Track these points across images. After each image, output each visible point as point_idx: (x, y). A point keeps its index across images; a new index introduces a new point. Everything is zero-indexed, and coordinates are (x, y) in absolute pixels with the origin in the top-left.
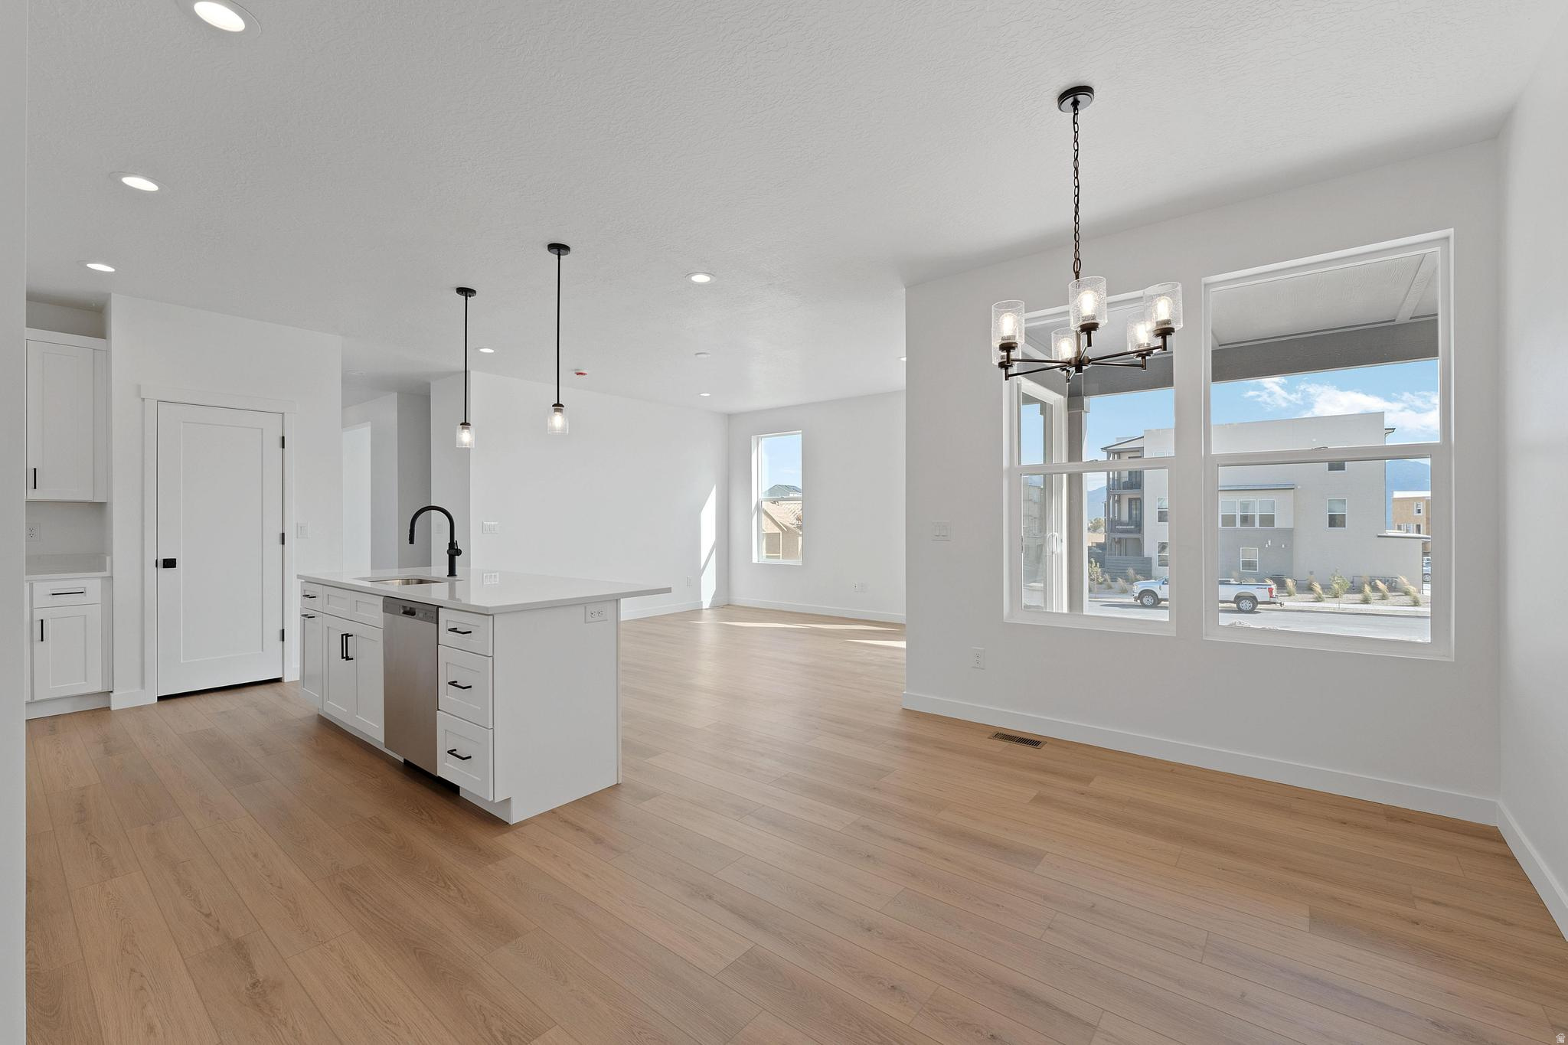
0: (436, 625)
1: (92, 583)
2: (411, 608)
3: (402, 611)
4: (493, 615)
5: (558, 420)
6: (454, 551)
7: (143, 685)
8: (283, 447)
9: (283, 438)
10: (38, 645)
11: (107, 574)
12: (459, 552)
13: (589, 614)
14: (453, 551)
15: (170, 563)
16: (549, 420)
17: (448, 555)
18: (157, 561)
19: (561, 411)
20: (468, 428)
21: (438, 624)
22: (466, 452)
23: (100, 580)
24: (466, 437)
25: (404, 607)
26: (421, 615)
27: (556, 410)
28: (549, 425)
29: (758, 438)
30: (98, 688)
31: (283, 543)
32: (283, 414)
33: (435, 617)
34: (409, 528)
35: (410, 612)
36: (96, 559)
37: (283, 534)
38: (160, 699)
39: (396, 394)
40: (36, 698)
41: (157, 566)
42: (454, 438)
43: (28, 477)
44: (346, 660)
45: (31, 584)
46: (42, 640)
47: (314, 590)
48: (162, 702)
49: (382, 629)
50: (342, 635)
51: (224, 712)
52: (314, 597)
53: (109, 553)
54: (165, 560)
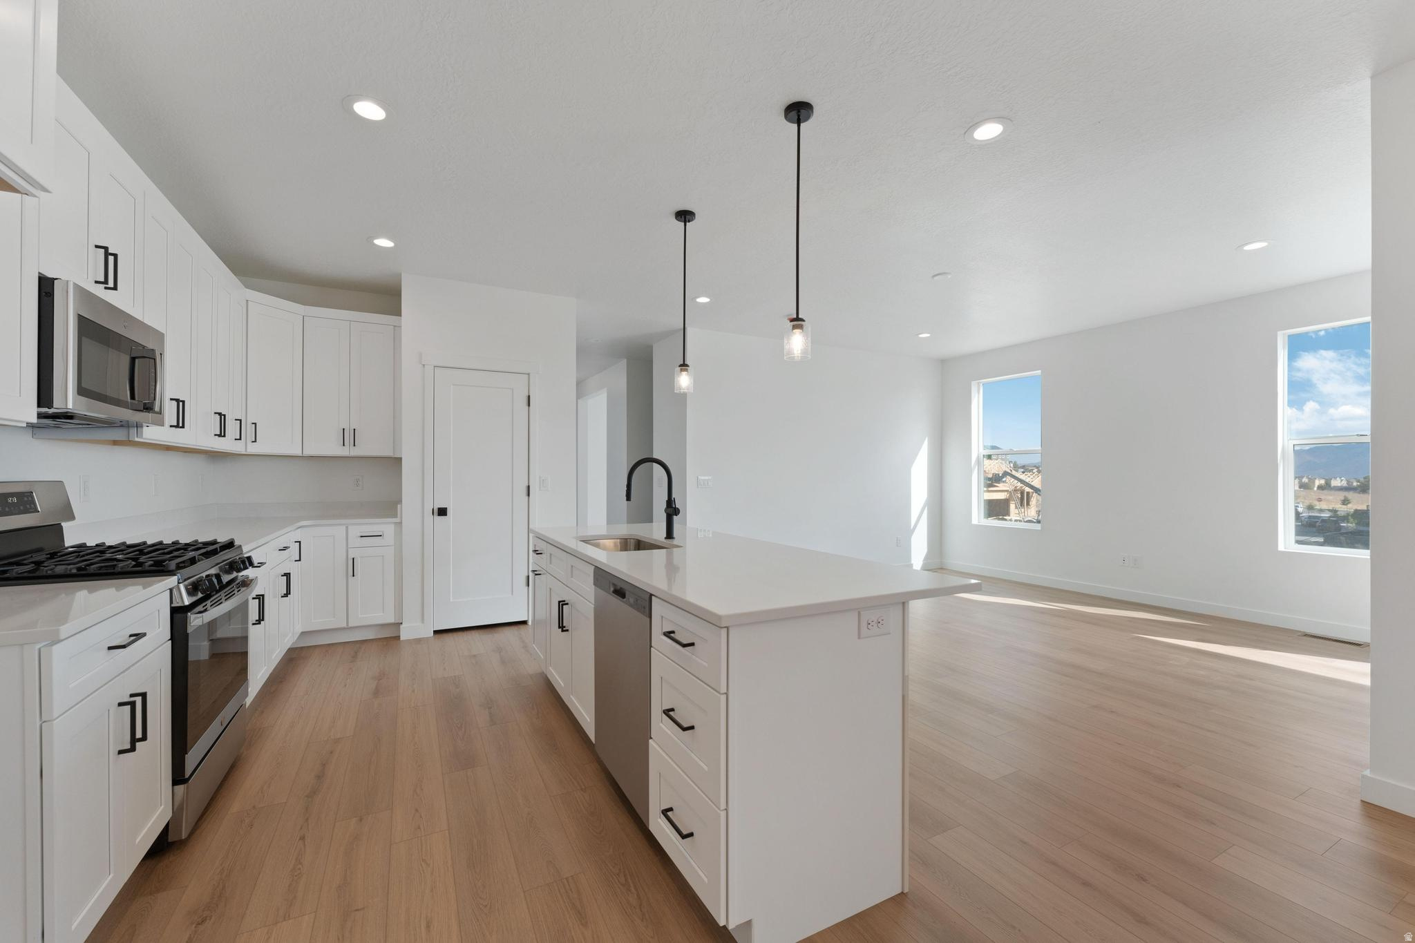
0: (648, 619)
1: (386, 527)
2: (621, 588)
3: (612, 589)
4: (727, 628)
5: (797, 342)
6: (672, 510)
7: (423, 620)
8: (529, 405)
9: (529, 396)
10: (351, 578)
11: (397, 520)
12: (677, 512)
13: (864, 624)
14: (670, 510)
15: (442, 512)
16: (786, 341)
17: (665, 514)
18: (433, 509)
19: (801, 327)
20: (686, 370)
21: (650, 617)
22: (683, 397)
23: (393, 526)
24: (684, 381)
25: (614, 585)
26: (632, 600)
27: (794, 327)
28: (786, 347)
29: (978, 383)
30: (391, 620)
31: (529, 495)
32: (529, 374)
33: (647, 609)
34: (626, 483)
35: (620, 593)
36: (390, 507)
37: (529, 487)
38: (436, 632)
39: (625, 361)
40: (350, 625)
41: (433, 514)
42: (671, 382)
43: (349, 436)
44: (563, 631)
45: (347, 527)
46: (353, 576)
47: (541, 546)
48: (437, 636)
49: (593, 606)
50: (559, 602)
51: (475, 656)
52: (541, 554)
53: (400, 501)
54: (439, 509)
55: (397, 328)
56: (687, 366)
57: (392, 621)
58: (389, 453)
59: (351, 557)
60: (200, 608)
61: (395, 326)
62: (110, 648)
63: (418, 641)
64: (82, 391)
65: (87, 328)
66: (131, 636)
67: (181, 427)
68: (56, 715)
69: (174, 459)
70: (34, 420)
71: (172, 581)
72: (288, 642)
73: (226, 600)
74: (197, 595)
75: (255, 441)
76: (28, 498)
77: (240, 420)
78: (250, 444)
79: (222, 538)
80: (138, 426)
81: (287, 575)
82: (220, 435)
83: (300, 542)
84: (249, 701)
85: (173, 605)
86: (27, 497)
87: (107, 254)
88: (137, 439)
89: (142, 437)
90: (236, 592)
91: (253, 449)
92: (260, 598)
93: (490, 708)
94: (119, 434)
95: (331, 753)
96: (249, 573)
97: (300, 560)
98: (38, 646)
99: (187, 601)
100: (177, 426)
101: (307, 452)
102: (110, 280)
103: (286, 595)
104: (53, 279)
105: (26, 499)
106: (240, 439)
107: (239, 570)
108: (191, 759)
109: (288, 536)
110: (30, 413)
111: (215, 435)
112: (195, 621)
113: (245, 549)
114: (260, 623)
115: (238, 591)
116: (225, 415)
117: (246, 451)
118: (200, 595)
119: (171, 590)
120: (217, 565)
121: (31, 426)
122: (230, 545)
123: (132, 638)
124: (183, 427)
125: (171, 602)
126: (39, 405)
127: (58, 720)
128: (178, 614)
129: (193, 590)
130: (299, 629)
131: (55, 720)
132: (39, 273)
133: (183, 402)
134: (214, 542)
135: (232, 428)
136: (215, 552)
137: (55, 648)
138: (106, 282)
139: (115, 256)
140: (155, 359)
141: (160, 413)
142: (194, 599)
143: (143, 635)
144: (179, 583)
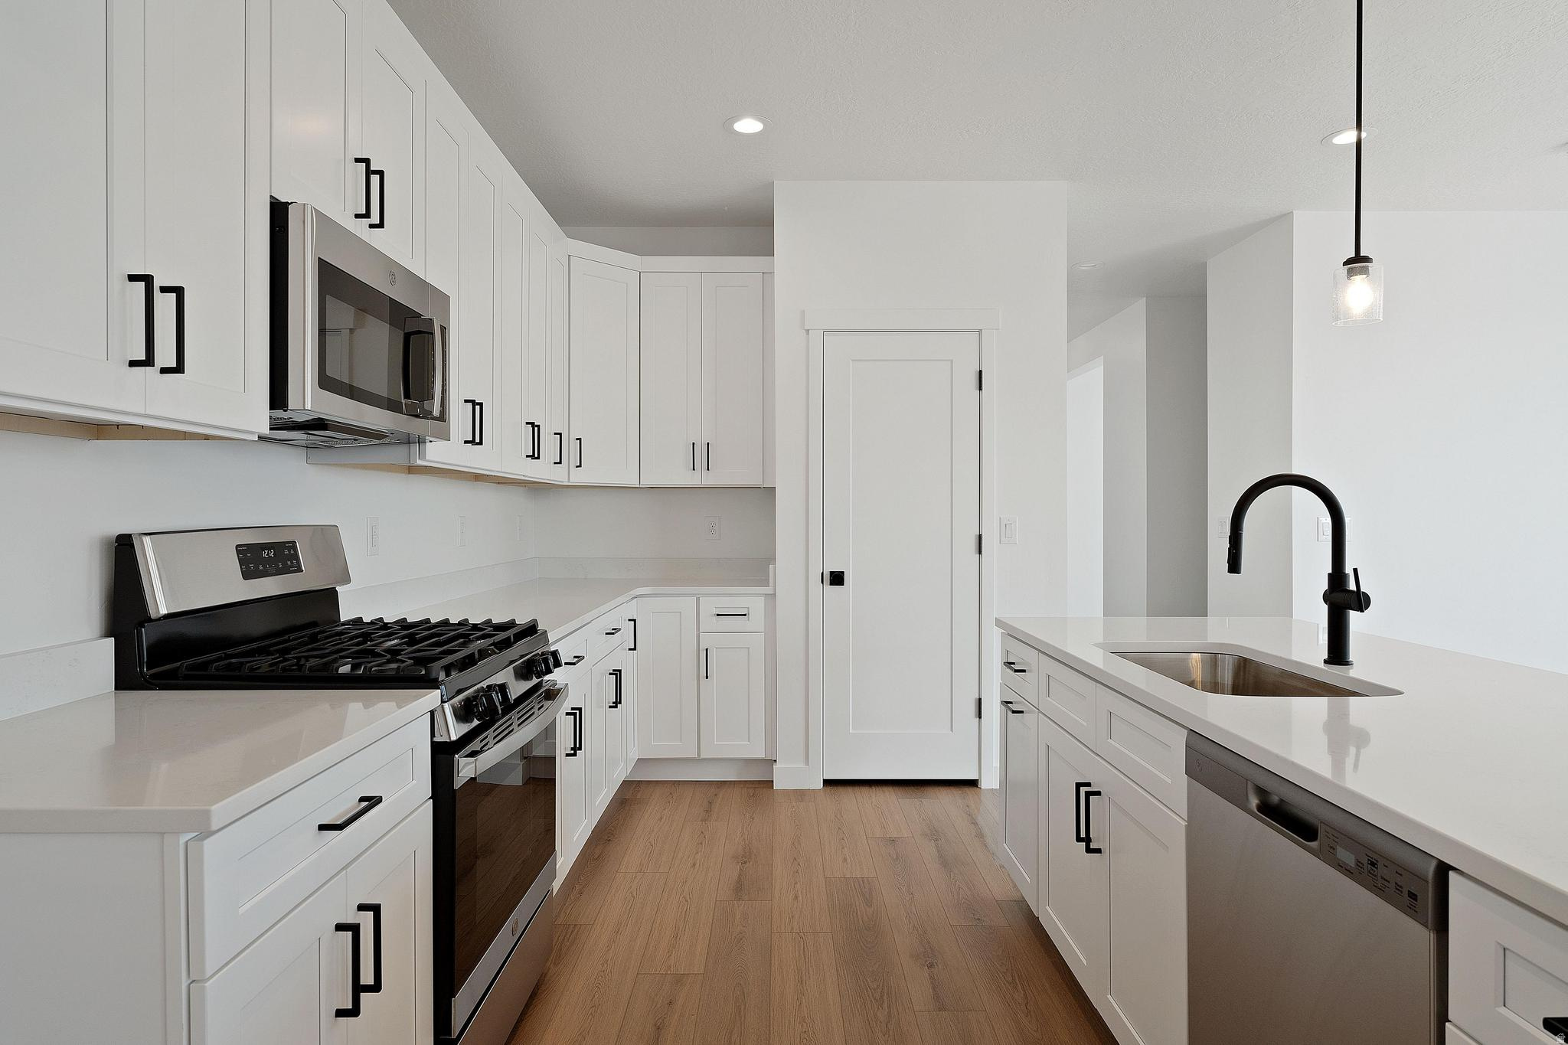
1: (751, 600)
3: (1255, 801)
6: (1342, 596)
7: (808, 761)
8: (981, 388)
9: (980, 372)
10: (704, 681)
11: (768, 590)
15: (837, 579)
18: (822, 573)
23: (763, 599)
25: (1262, 790)
26: (1346, 856)
30: (760, 754)
31: (980, 552)
32: (980, 332)
36: (759, 568)
37: (980, 537)
38: (828, 783)
39: (1146, 298)
40: (702, 757)
41: (822, 582)
43: (701, 455)
44: (1089, 850)
45: (698, 600)
46: (707, 678)
47: (1023, 655)
48: (828, 789)
49: (1184, 823)
50: (1079, 785)
51: (893, 841)
52: (1024, 671)
53: (772, 559)
54: (832, 573)
55: (768, 275)
56: (1367, 259)
57: (762, 756)
58: (755, 481)
59: (703, 647)
60: (475, 745)
61: (763, 273)
62: (322, 827)
63: (801, 794)
64: (326, 382)
65: (331, 279)
66: (362, 799)
67: (478, 444)
68: (209, 973)
69: (486, 495)
70: (265, 430)
71: (431, 698)
72: (621, 773)
73: (519, 725)
74: (472, 721)
75: (580, 466)
76: (289, 551)
77: (560, 434)
78: (573, 469)
79: (522, 620)
80: (421, 441)
81: (617, 673)
82: (532, 457)
83: (635, 620)
84: (556, 885)
85: (435, 739)
86: (289, 549)
87: (369, 172)
88: (419, 462)
89: (424, 458)
90: (535, 710)
91: (578, 477)
92: (576, 713)
93: (931, 966)
94: (396, 455)
95: (670, 1003)
96: (558, 676)
97: (635, 649)
98: (184, 838)
99: (455, 731)
100: (473, 442)
101: (647, 481)
102: (373, 212)
103: (617, 703)
104: (287, 204)
105: (286, 552)
106: (560, 463)
107: (540, 675)
108: (461, 1005)
109: (618, 613)
110: (258, 417)
111: (527, 456)
112: (466, 769)
113: (551, 637)
114: (575, 755)
115: (539, 709)
116: (538, 426)
117: (569, 482)
118: (476, 722)
119: (432, 713)
120: (512, 662)
121: (262, 438)
122: (531, 629)
123: (364, 804)
124: (481, 443)
125: (433, 735)
126: (272, 407)
127: (211, 981)
128: (443, 754)
129: (463, 713)
130: (635, 755)
131: (208, 979)
132: (271, 196)
133: (481, 405)
134: (511, 624)
135: (549, 446)
136: (506, 644)
137: (209, 844)
138: (367, 215)
139: (381, 173)
140: (432, 334)
141: (443, 417)
142: (465, 728)
143: (378, 800)
144: (443, 702)
